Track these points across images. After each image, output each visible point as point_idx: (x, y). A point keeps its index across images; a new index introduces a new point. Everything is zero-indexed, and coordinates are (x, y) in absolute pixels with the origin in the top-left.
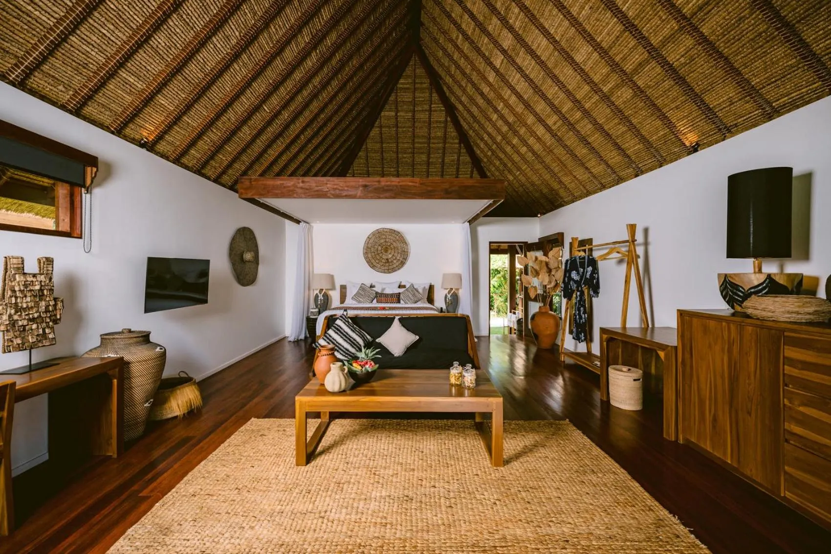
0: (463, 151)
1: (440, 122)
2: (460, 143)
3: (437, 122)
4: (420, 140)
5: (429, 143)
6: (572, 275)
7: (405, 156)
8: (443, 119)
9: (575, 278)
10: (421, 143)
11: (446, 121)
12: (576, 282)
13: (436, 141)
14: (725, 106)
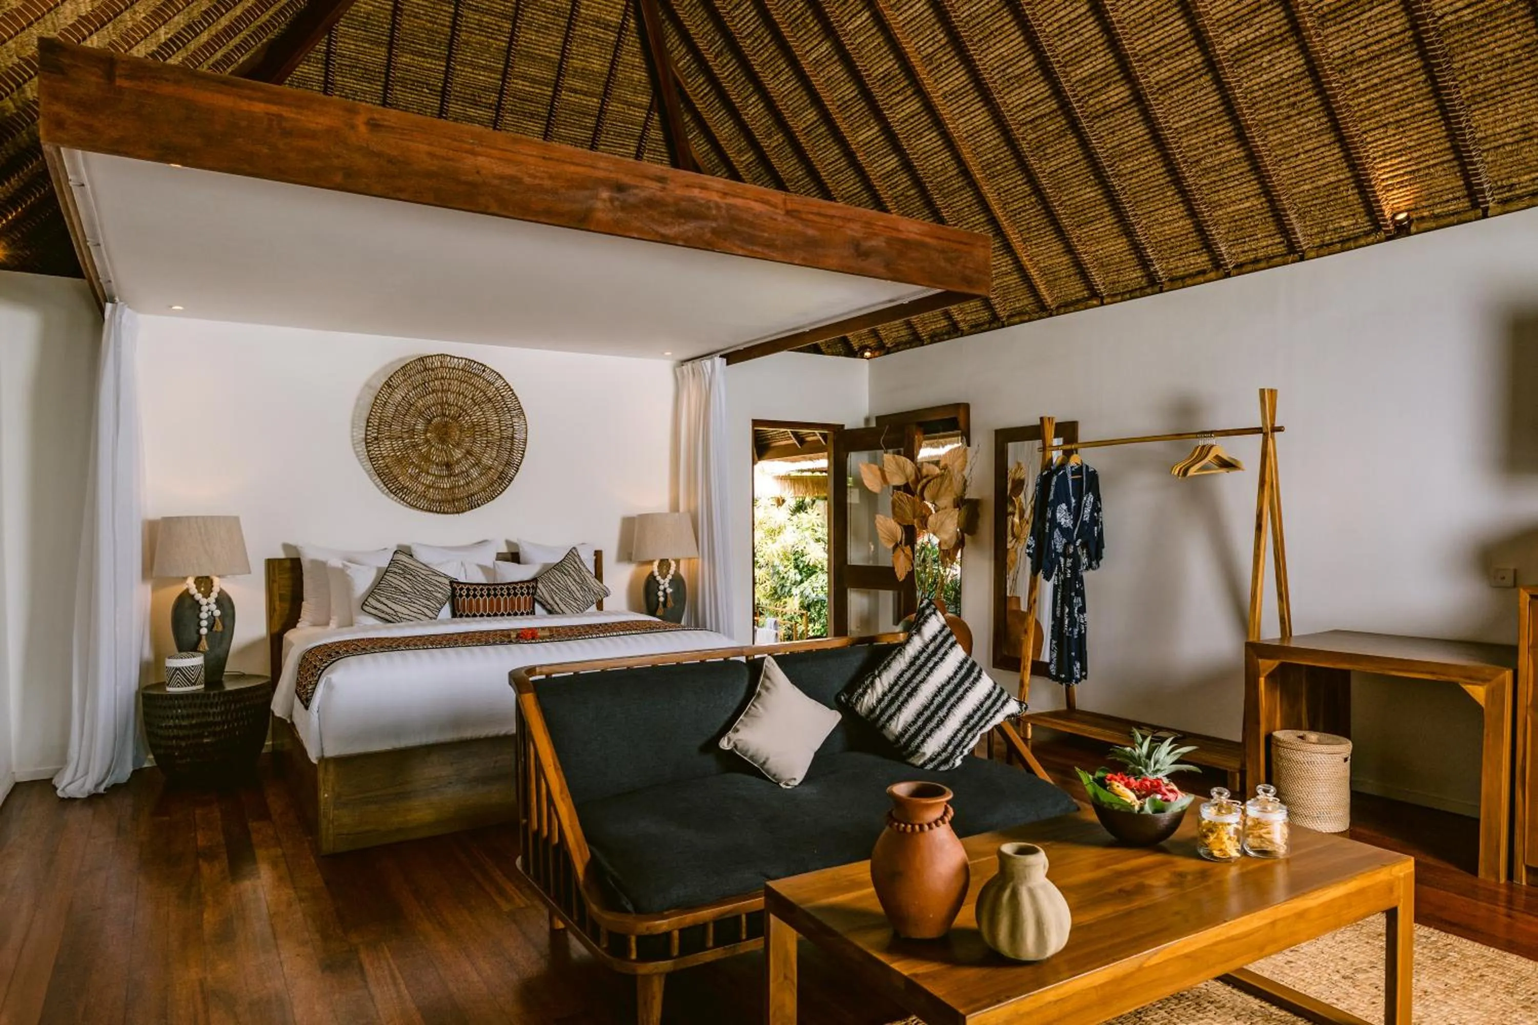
0: (656, 134)
1: (607, 26)
2: (650, 109)
3: (597, 22)
4: (532, 71)
5: (557, 89)
6: (1058, 515)
7: (471, 112)
8: (614, 18)
9: (1063, 521)
10: (534, 81)
11: (622, 28)
12: (1066, 532)
13: (578, 84)
14: (1508, 140)
